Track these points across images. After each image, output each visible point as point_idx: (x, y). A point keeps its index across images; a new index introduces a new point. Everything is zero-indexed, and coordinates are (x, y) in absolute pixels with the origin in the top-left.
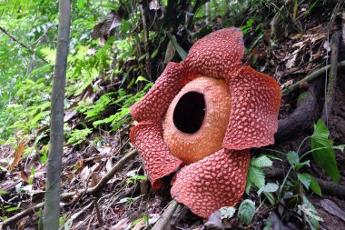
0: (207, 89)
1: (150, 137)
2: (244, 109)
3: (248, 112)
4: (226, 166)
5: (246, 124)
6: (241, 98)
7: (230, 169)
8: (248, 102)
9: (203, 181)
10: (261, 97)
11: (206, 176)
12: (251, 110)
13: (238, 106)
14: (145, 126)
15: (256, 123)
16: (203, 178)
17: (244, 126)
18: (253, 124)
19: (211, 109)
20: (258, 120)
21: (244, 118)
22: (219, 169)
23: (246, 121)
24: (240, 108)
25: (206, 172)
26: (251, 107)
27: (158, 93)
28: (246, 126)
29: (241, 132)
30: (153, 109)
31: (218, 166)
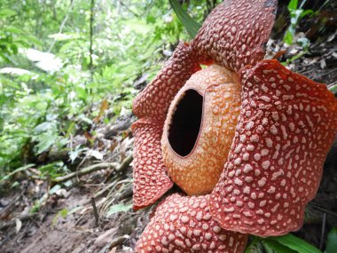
0: (211, 88)
1: (145, 141)
2: (250, 147)
3: (257, 156)
4: (208, 235)
5: (248, 179)
6: (250, 124)
7: (213, 245)
8: (260, 135)
9: (171, 246)
10: (292, 125)
11: (177, 241)
12: (264, 152)
13: (243, 137)
14: (143, 125)
15: (269, 182)
16: (172, 242)
17: (246, 183)
18: (262, 182)
19: (208, 126)
20: (275, 176)
21: (248, 167)
22: (198, 237)
23: (251, 173)
24: (245, 144)
25: (178, 234)
26: (265, 146)
27: (160, 84)
28: (249, 184)
29: (236, 191)
30: (154, 105)
31: (197, 232)
